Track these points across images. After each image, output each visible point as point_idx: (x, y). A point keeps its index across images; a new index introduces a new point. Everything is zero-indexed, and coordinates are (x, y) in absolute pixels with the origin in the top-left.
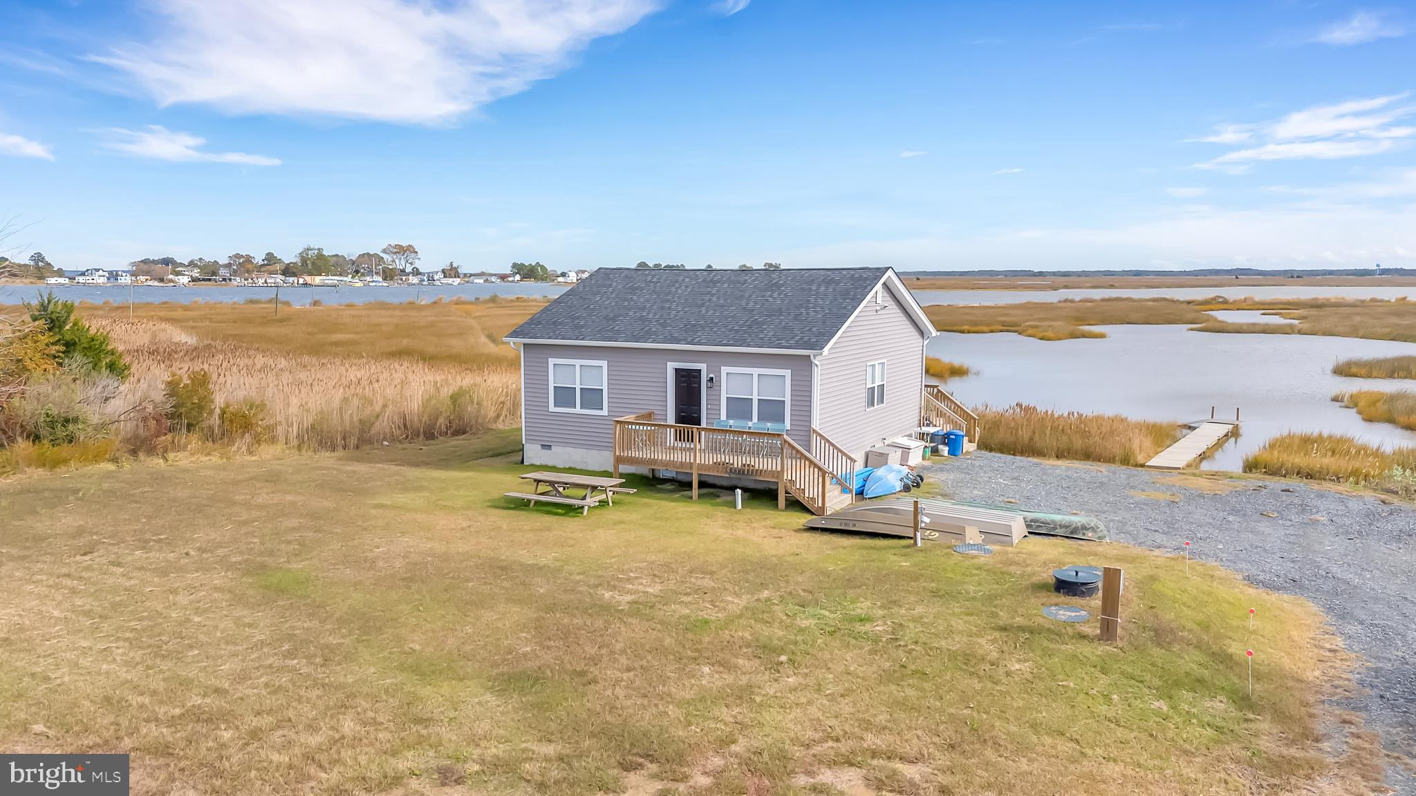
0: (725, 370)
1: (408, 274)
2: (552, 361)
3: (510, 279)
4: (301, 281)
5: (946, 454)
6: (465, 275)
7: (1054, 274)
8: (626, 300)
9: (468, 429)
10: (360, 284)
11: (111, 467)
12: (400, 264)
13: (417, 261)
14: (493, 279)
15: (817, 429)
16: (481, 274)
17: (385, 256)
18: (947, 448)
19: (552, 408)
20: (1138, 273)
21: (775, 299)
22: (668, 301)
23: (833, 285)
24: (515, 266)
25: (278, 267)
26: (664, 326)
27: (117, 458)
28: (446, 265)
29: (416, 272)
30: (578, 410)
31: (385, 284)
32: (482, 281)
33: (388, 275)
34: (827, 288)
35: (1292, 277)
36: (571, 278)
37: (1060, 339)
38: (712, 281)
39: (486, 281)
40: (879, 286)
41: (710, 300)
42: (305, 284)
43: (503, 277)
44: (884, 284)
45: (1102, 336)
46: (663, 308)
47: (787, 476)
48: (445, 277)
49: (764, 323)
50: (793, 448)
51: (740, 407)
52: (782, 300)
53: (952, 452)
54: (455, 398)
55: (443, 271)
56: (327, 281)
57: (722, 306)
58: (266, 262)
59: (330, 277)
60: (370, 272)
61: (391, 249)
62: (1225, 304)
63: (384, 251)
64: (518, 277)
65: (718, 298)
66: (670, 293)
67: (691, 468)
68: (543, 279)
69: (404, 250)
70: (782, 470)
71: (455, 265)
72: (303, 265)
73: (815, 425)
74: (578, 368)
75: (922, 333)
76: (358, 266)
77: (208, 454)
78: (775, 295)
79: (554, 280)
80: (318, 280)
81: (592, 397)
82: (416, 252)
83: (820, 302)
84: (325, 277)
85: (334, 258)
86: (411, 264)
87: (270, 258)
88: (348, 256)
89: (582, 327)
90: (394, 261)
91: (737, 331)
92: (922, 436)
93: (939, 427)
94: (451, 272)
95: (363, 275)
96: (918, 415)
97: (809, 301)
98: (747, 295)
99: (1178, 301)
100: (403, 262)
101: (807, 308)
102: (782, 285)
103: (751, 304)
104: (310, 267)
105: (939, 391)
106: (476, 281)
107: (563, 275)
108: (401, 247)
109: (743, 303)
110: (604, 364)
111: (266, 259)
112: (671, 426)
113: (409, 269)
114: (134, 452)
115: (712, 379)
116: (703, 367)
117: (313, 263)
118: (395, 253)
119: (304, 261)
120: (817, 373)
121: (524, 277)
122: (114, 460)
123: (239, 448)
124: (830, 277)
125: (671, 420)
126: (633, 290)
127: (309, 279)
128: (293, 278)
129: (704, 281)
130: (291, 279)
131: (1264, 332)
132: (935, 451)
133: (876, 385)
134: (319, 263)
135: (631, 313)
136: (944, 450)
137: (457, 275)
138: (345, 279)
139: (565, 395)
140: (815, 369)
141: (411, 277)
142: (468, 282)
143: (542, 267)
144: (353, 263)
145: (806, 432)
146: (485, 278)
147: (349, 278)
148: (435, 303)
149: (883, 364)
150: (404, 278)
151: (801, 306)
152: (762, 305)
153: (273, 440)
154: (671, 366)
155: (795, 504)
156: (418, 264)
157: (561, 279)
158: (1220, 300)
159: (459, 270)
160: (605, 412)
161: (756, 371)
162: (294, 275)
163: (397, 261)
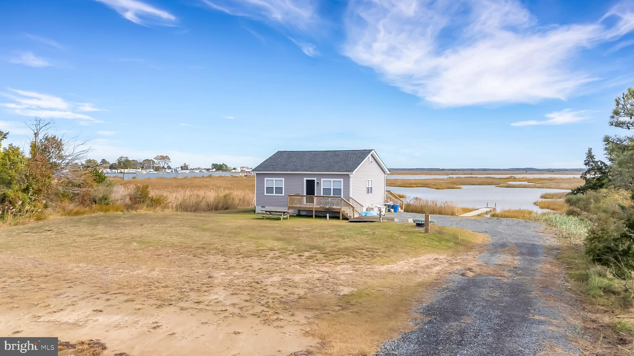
0: (322, 180)
1: (166, 169)
2: (266, 179)
3: (211, 171)
4: (119, 171)
5: (393, 211)
6: (191, 169)
7: (449, 170)
8: (289, 160)
9: (229, 208)
10: (145, 172)
11: (121, 213)
12: (162, 164)
13: (169, 163)
14: (203, 171)
15: (351, 197)
16: (199, 168)
17: (155, 161)
18: (393, 210)
19: (265, 194)
20: (485, 170)
21: (337, 159)
22: (303, 160)
23: (355, 155)
24: (213, 165)
25: (108, 165)
26: (302, 167)
27: (123, 211)
28: (183, 165)
29: (169, 168)
30: (274, 194)
31: (156, 173)
32: (198, 171)
33: (157, 169)
34: (354, 156)
35: (550, 171)
36: (238, 170)
37: (443, 189)
38: (316, 154)
39: (200, 171)
40: (370, 155)
41: (316, 160)
42: (121, 172)
43: (208, 170)
44: (371, 155)
45: (460, 188)
46: (301, 162)
47: (342, 210)
48: (182, 170)
49: (334, 165)
50: (344, 201)
51: (327, 191)
52: (340, 159)
53: (395, 211)
54: (225, 196)
55: (181, 167)
56: (130, 171)
57: (320, 161)
58: (101, 163)
59: (132, 170)
60: (149, 168)
61: (158, 158)
62: (515, 179)
63: (155, 158)
64: (214, 170)
65: (319, 159)
66: (303, 158)
67: (313, 209)
68: (225, 170)
69: (164, 158)
70: (341, 208)
71: (186, 165)
72: (118, 164)
73: (351, 196)
74: (274, 181)
75: (384, 172)
76: (143, 165)
77: (150, 211)
78: (337, 158)
79: (230, 171)
80: (126, 171)
81: (279, 190)
82: (170, 159)
83: (352, 159)
84: (129, 170)
85: (133, 162)
86: (167, 164)
87: (104, 161)
88: (139, 161)
89: (276, 168)
90: (159, 163)
91: (326, 168)
92: (385, 205)
93: (391, 203)
94: (184, 168)
95: (146, 169)
96: (384, 199)
97: (348, 159)
98: (328, 158)
99: (496, 178)
100: (163, 163)
101: (348, 161)
102: (339, 155)
103: (330, 161)
104: (122, 165)
105: (391, 193)
106: (196, 171)
107: (234, 169)
108: (163, 156)
109: (327, 160)
110: (283, 179)
111: (102, 162)
112: (305, 196)
113: (166, 167)
114: (127, 209)
115: (318, 183)
116: (315, 179)
117: (124, 164)
118: (160, 159)
119: (120, 162)
120: (351, 180)
121: (217, 170)
122: (121, 211)
123: (158, 210)
124: (354, 152)
125: (305, 194)
126: (291, 157)
127: (123, 170)
128: (115, 170)
129: (314, 154)
130: (114, 171)
131: (524, 187)
132: (389, 211)
133: (369, 187)
134: (126, 163)
135: (291, 164)
136: (392, 210)
137: (187, 169)
138: (138, 170)
139: (270, 190)
140: (350, 178)
141: (167, 170)
142: (192, 172)
143: (225, 165)
144: (141, 164)
145: (349, 198)
146: (200, 170)
147: (140, 170)
148: (185, 178)
149: (372, 180)
150: (164, 170)
151: (346, 161)
152: (333, 161)
153: (168, 208)
154: (305, 179)
155: (346, 218)
156: (170, 164)
157: (233, 171)
158: (513, 178)
159: (188, 167)
160: (283, 195)
161: (332, 180)
162: (115, 168)
163: (161, 163)
